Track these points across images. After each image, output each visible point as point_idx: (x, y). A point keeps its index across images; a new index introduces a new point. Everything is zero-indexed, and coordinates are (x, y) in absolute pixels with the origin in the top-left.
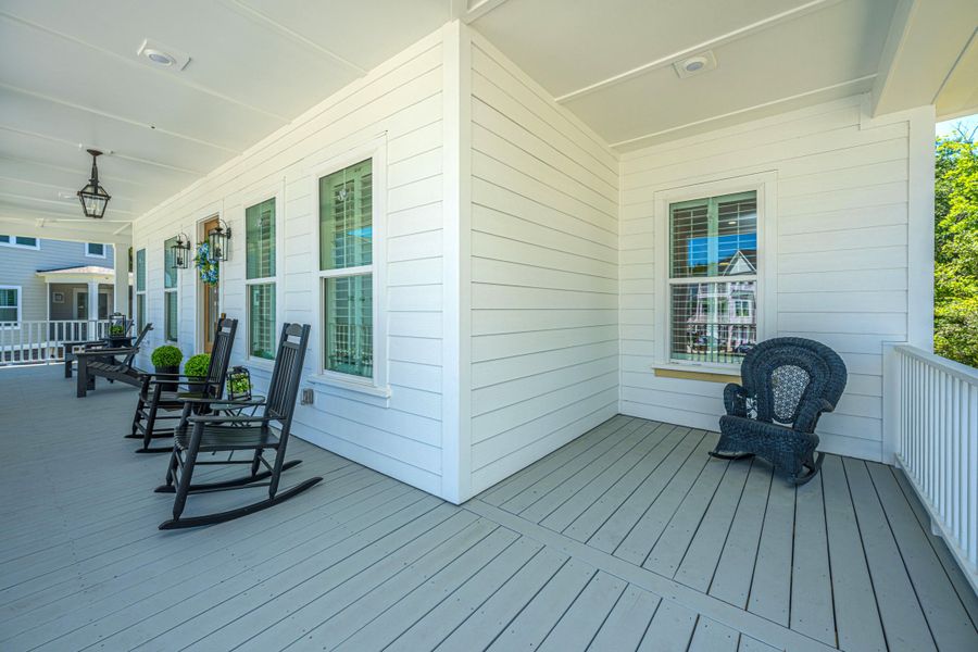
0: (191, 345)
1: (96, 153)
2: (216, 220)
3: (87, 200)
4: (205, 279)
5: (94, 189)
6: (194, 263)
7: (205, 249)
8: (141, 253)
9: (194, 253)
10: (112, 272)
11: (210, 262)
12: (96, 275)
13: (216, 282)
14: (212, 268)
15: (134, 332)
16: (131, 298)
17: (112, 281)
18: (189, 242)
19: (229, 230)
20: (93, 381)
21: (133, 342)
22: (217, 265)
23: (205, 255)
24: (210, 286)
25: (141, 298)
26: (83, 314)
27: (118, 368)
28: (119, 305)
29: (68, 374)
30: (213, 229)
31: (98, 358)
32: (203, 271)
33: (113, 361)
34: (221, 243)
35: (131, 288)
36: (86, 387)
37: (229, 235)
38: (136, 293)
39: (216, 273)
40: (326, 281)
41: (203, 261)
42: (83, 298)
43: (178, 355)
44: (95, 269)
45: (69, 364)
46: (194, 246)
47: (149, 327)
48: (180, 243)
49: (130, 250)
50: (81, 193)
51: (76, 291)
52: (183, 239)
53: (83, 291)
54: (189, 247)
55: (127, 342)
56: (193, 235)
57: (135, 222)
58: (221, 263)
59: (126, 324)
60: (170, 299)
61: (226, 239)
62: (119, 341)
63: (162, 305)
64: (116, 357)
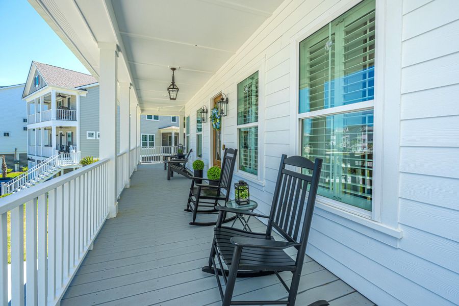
0: (208, 160)
1: (174, 69)
2: (221, 95)
3: (171, 92)
4: (215, 127)
5: (173, 87)
6: (209, 119)
7: (215, 111)
8: (188, 118)
9: (209, 114)
10: (179, 128)
11: (217, 118)
12: (174, 129)
13: (220, 129)
14: (218, 121)
15: (185, 153)
16: (184, 138)
17: (178, 131)
18: (207, 110)
19: (227, 99)
20: (172, 173)
21: (186, 157)
22: (220, 119)
23: (215, 114)
24: (217, 131)
25: (188, 137)
26: (170, 144)
27: (181, 168)
28: (181, 141)
29: (165, 169)
30: (220, 100)
31: (174, 164)
32: (213, 123)
33: (179, 165)
34: (223, 106)
35: (184, 134)
36: (170, 176)
37: (227, 102)
38: (186, 135)
39: (220, 124)
40: (302, 121)
41: (214, 118)
42: (170, 137)
43: (202, 165)
44: (173, 127)
45: (166, 164)
46: (209, 111)
47: (191, 151)
48: (203, 110)
49: (184, 118)
50: (169, 88)
51: (169, 135)
52: (205, 108)
53: (170, 135)
54: (207, 112)
55: (183, 156)
56: (209, 106)
57: (186, 105)
58: (223, 117)
59: (183, 148)
60: (199, 138)
61: (225, 104)
62: (181, 156)
63: (195, 140)
64: (181, 163)
